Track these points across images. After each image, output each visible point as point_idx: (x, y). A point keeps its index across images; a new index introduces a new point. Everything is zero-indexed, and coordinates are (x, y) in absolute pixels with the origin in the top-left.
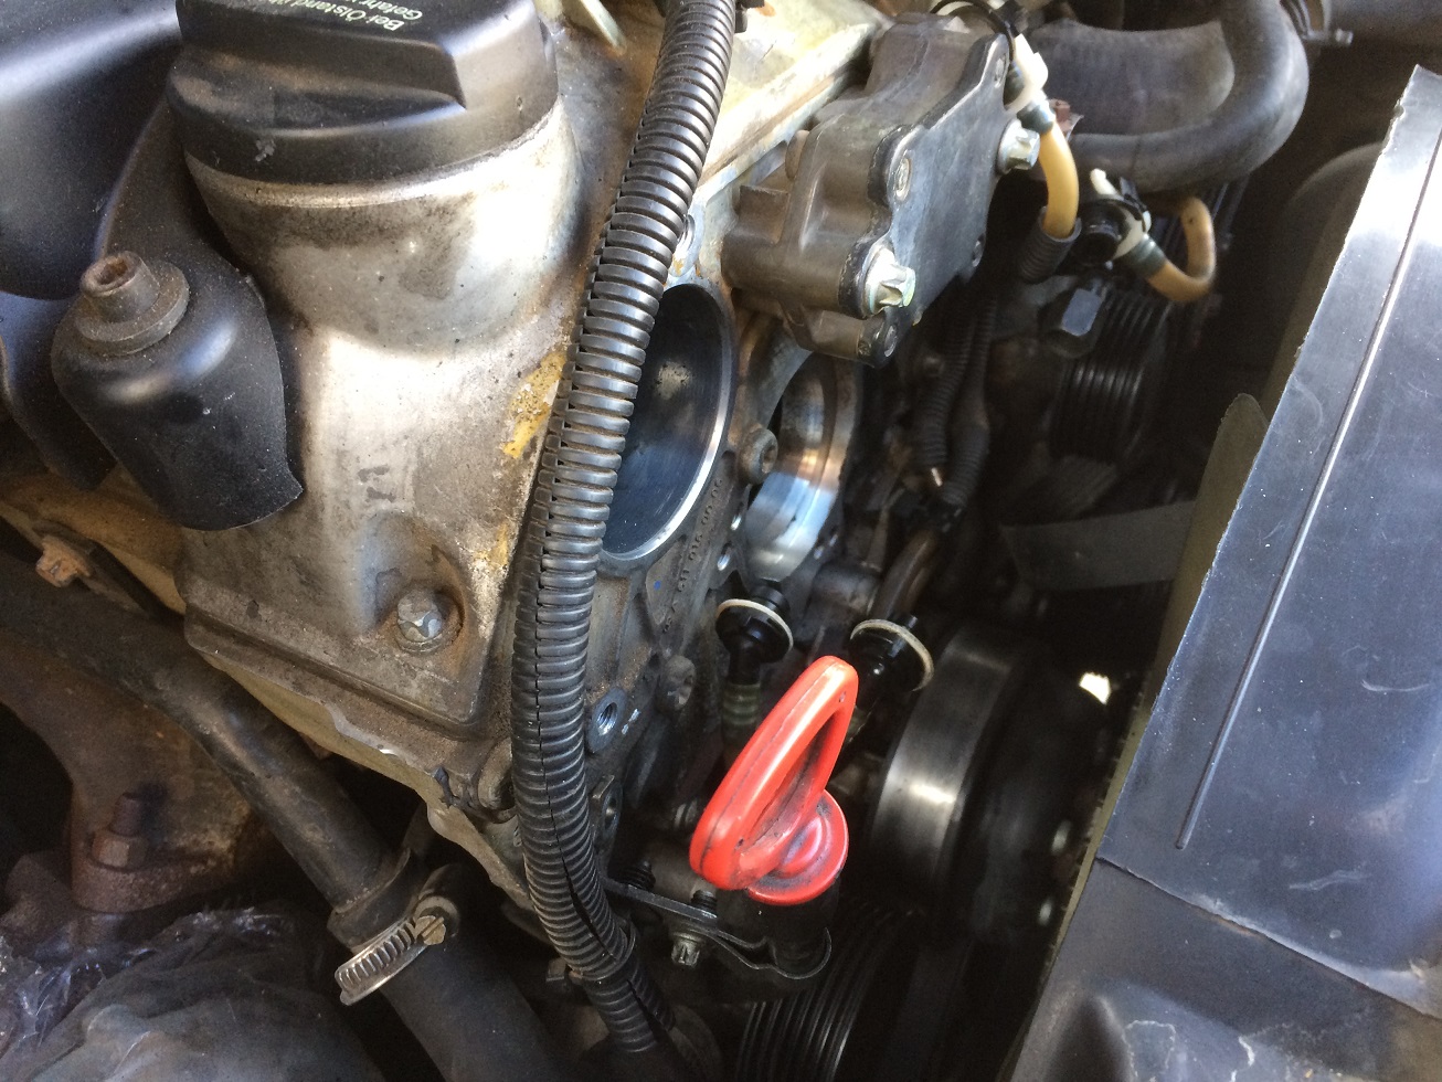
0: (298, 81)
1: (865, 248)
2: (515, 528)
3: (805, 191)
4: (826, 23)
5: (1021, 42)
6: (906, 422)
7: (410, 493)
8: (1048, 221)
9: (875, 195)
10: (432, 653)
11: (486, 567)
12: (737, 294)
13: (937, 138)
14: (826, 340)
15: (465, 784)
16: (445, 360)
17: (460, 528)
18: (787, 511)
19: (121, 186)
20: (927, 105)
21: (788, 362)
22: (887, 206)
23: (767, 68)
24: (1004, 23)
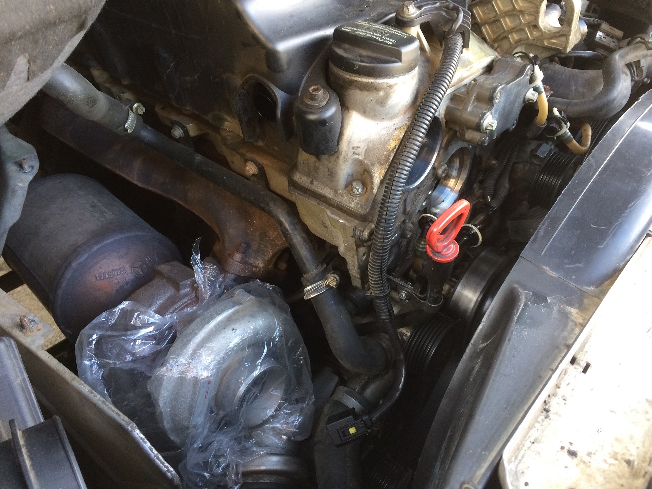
0: (364, 53)
1: (485, 113)
2: (387, 167)
3: (472, 96)
4: (483, 54)
5: (537, 67)
6: (481, 182)
7: (363, 154)
8: (537, 120)
9: (490, 100)
10: (359, 196)
11: (378, 175)
12: (447, 122)
13: (509, 88)
14: (469, 138)
15: (361, 231)
16: (379, 123)
17: (373, 165)
18: (443, 197)
19: (310, 70)
20: (508, 80)
21: (453, 149)
22: (493, 103)
23: (467, 64)
24: (533, 61)
